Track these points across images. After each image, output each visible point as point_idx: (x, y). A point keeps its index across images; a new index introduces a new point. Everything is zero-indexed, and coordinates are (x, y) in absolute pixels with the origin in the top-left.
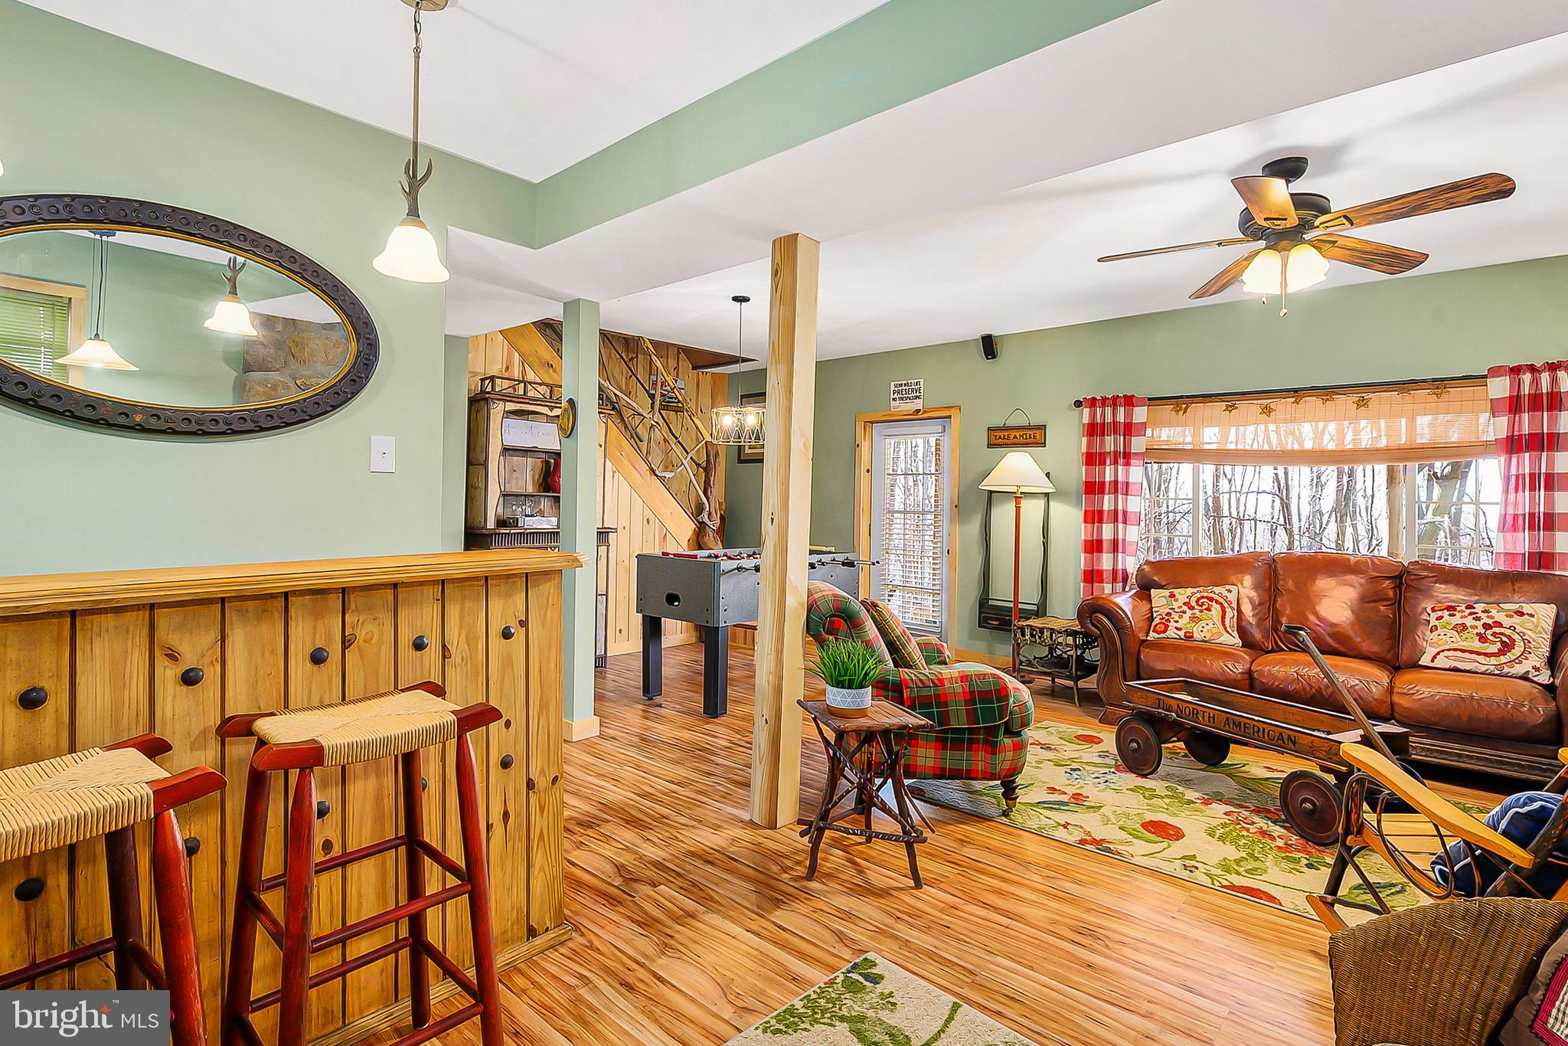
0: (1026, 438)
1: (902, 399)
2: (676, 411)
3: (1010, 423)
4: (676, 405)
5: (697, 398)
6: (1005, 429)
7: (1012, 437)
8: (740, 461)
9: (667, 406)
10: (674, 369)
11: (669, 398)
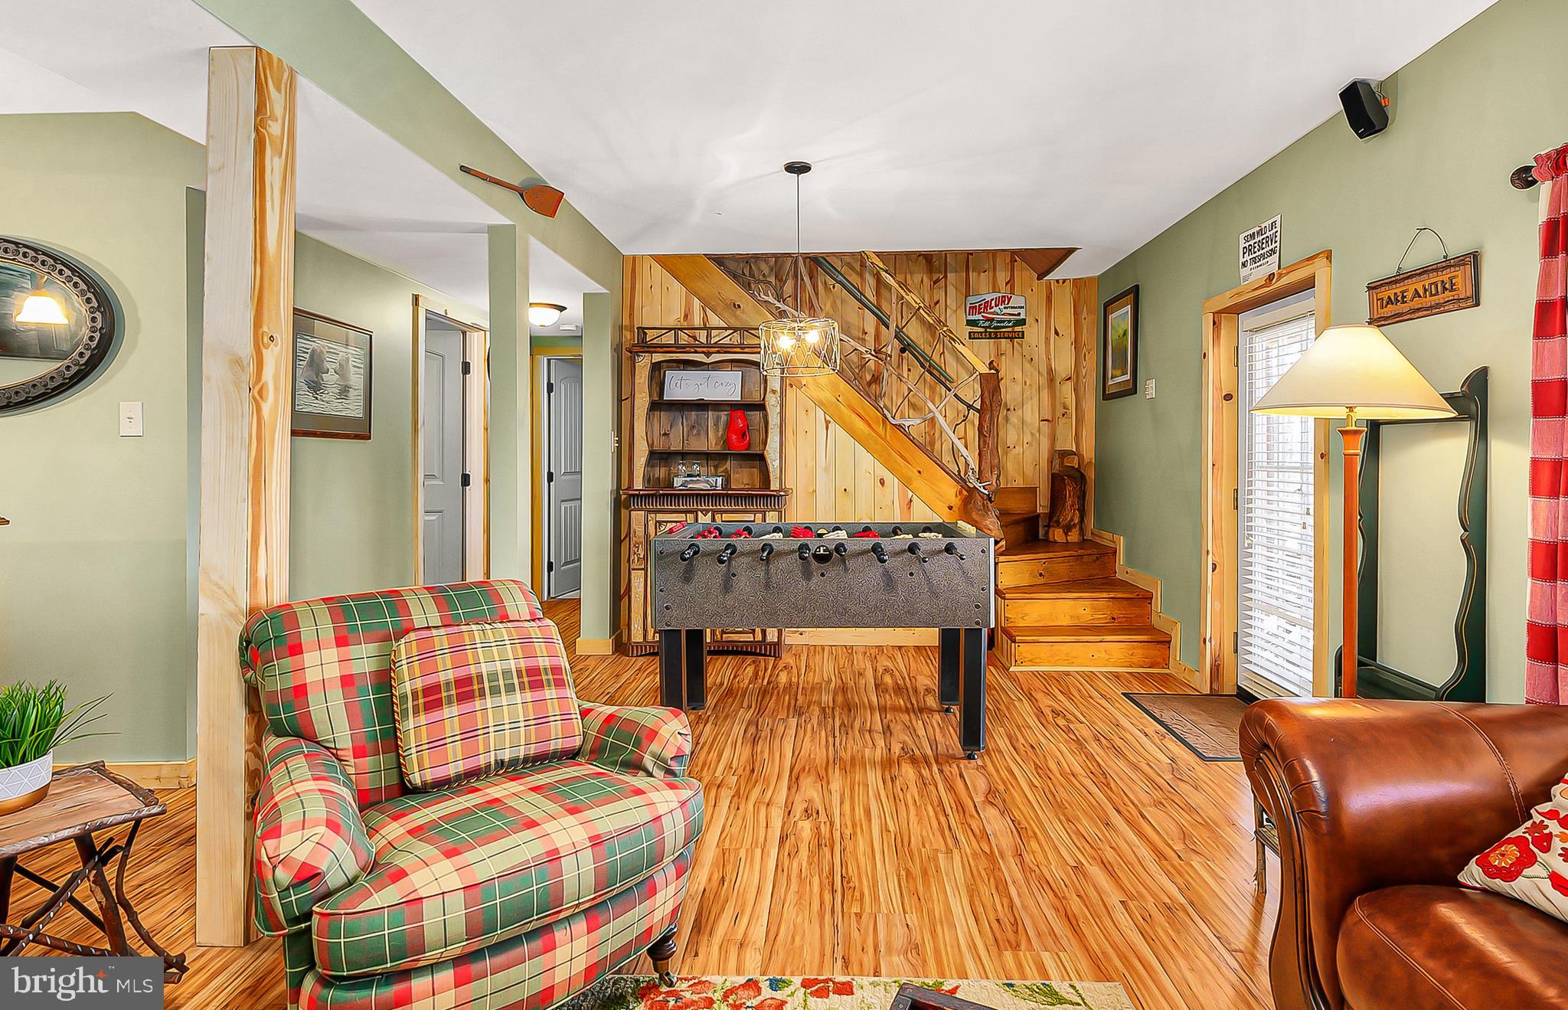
0: (1437, 293)
1: (1254, 260)
2: (1012, 339)
3: (1411, 264)
4: (1010, 329)
5: (1048, 316)
6: (1401, 278)
7: (1409, 295)
8: (1107, 397)
9: (996, 333)
10: (1007, 284)
11: (998, 322)
